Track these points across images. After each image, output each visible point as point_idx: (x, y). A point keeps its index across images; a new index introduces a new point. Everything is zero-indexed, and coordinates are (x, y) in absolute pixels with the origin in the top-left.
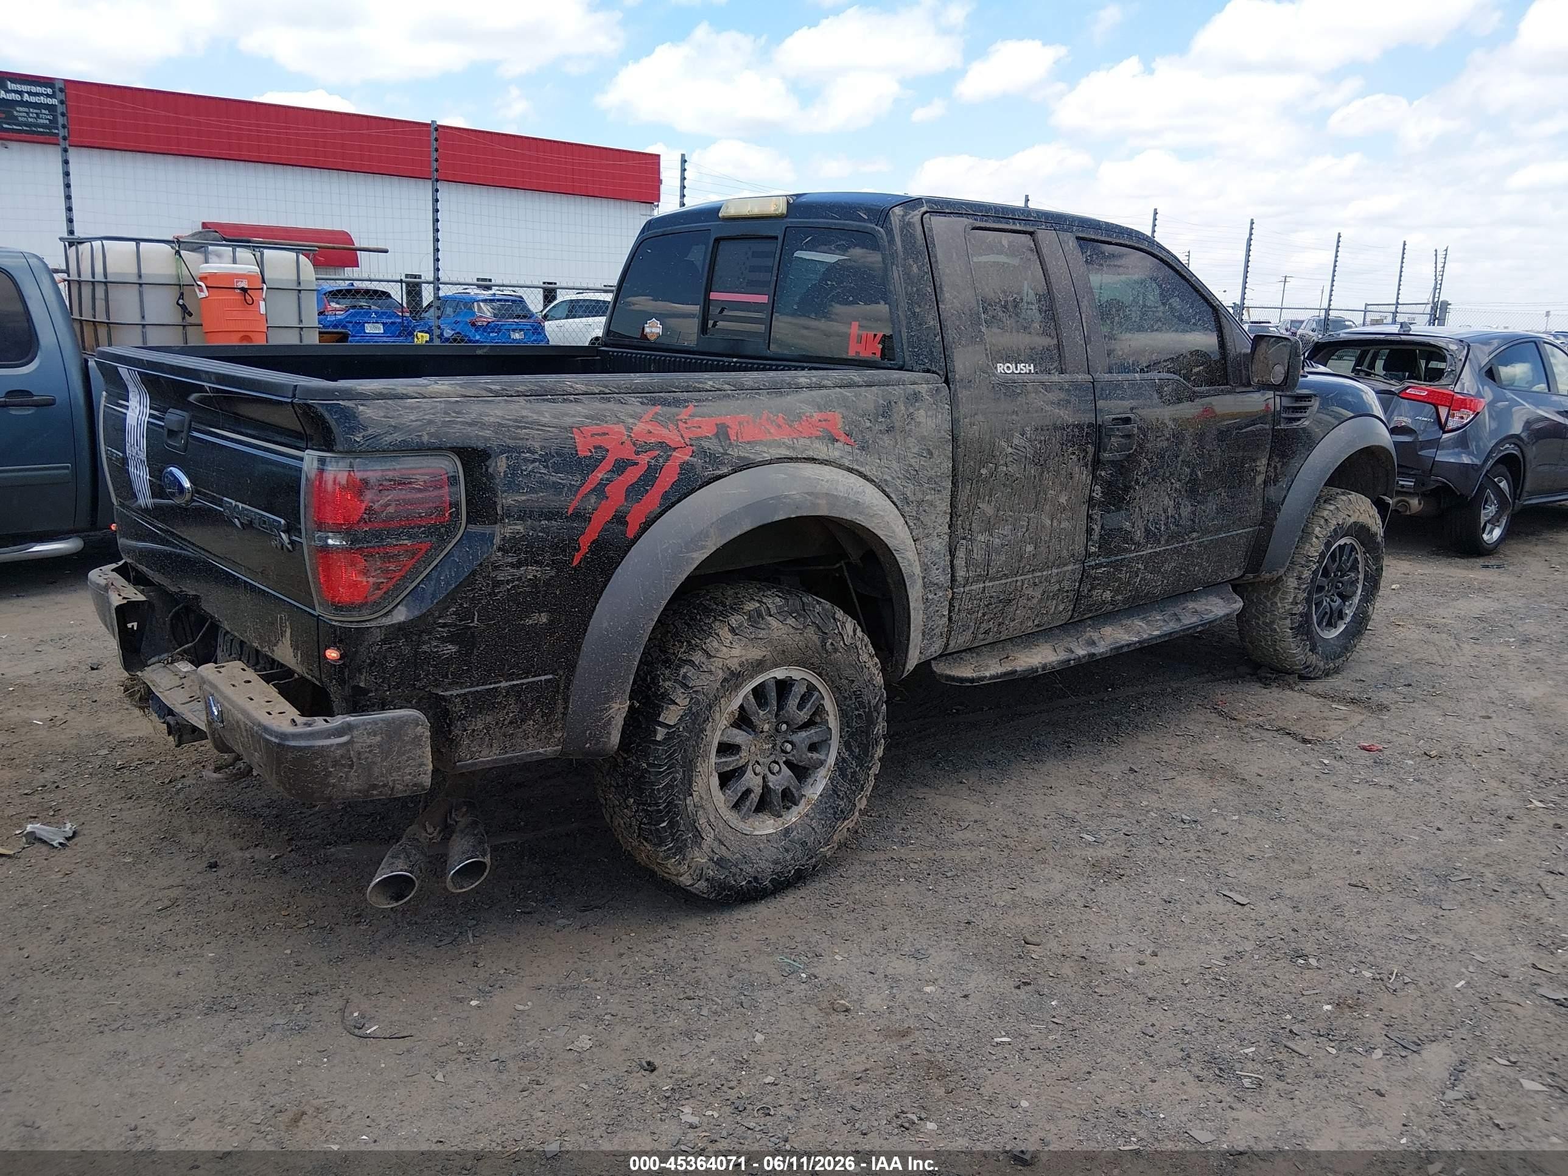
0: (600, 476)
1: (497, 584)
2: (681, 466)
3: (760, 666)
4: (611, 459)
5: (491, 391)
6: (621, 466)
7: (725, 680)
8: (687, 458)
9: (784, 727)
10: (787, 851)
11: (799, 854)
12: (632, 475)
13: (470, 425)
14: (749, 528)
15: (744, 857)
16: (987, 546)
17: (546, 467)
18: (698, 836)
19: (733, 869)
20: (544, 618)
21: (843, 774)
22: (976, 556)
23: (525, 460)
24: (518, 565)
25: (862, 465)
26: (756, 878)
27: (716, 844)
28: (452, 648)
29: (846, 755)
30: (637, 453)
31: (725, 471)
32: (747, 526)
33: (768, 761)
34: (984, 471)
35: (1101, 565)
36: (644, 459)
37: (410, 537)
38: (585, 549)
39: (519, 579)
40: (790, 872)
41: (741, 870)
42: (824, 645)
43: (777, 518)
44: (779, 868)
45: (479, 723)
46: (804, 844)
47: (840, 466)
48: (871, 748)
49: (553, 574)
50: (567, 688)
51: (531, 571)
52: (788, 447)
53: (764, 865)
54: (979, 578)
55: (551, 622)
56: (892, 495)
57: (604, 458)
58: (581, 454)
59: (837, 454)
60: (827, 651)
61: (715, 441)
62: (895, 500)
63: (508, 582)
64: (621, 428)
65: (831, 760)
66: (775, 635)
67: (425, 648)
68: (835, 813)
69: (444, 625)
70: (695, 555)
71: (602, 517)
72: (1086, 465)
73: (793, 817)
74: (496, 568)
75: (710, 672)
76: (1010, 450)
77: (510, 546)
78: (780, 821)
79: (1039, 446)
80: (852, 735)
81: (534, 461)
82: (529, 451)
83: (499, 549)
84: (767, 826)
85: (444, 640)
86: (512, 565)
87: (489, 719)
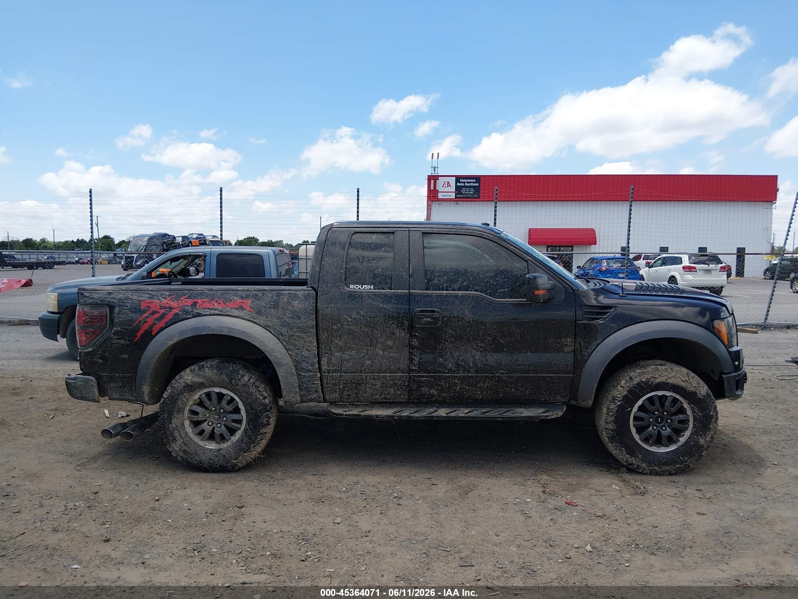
0: (146, 315)
1: (113, 344)
2: (174, 314)
3: (202, 385)
4: (151, 310)
5: (122, 289)
6: (154, 313)
7: (184, 387)
8: (177, 312)
9: (222, 411)
10: (216, 456)
11: (221, 459)
12: (157, 316)
13: (112, 298)
14: (191, 336)
15: (196, 453)
16: (340, 357)
17: (130, 311)
18: (175, 439)
19: (190, 456)
20: (126, 356)
21: (246, 435)
22: (333, 361)
23: (124, 309)
24: (118, 339)
25: (255, 319)
26: (201, 462)
27: (183, 444)
28: (101, 361)
29: (248, 427)
30: (160, 309)
31: (190, 316)
32: (190, 335)
33: (217, 422)
34: (335, 327)
35: (423, 376)
36: (162, 311)
37: (93, 328)
38: (139, 337)
39: (119, 343)
40: (217, 465)
41: (194, 457)
42: (231, 382)
43: (203, 334)
44: (211, 462)
45: (112, 385)
46: (224, 456)
47: (243, 319)
48: (258, 427)
49: (129, 343)
50: (135, 379)
51: (122, 342)
52: (219, 311)
53: (204, 458)
54: (336, 371)
55: (129, 358)
56: (272, 332)
57: (149, 310)
58: (142, 308)
59: (242, 314)
60: (233, 385)
61: (190, 307)
62: (273, 333)
63: (116, 344)
64: (158, 301)
65: (243, 428)
66: (207, 374)
67: (94, 360)
68: (240, 449)
69: (99, 354)
70: (169, 342)
71: (145, 327)
72: (404, 329)
73: (224, 446)
74: (112, 339)
75: (180, 383)
76: (350, 319)
77: (116, 333)
78: (218, 445)
79: (369, 319)
80: (250, 420)
81: (127, 309)
82: (127, 307)
83: (113, 334)
84: (212, 446)
85: (99, 358)
86: (116, 339)
87: (114, 385)
